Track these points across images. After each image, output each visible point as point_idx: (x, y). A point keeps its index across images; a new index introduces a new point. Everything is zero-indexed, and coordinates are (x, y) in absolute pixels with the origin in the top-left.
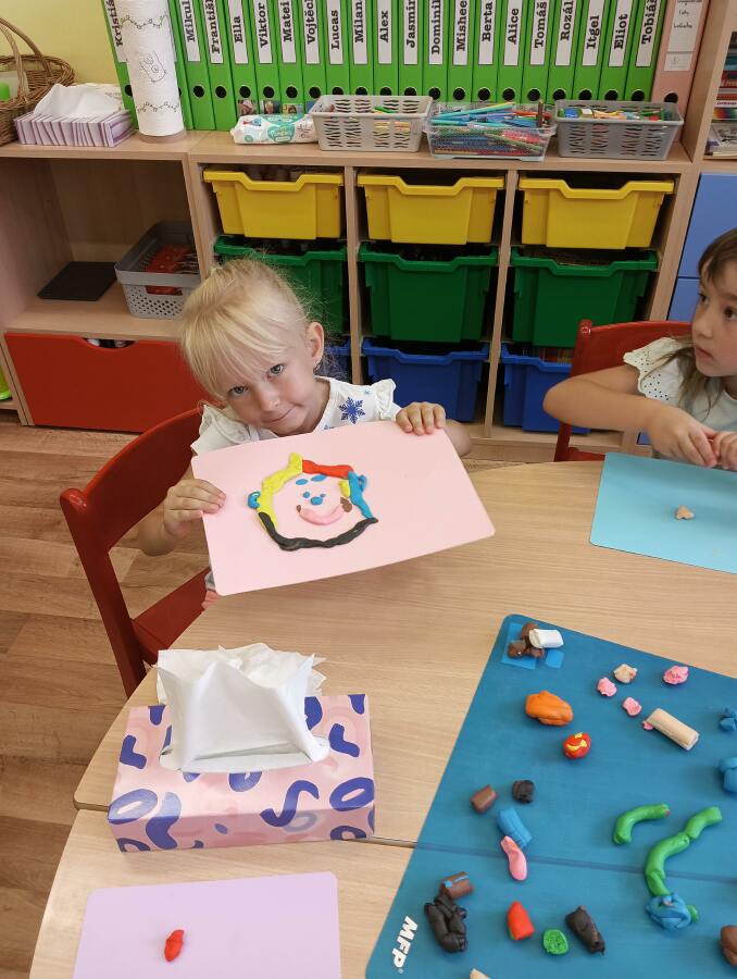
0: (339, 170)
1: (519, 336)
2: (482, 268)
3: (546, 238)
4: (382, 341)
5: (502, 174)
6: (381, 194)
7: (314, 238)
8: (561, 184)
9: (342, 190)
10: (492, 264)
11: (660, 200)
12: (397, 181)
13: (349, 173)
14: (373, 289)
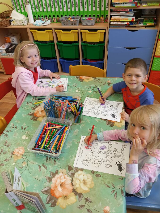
0: (51, 29)
1: (85, 57)
2: (77, 45)
3: (86, 40)
4: (63, 58)
5: (77, 29)
6: (59, 33)
7: (49, 40)
8: (87, 31)
9: (52, 32)
10: (78, 45)
11: (104, 33)
12: (61, 31)
13: (53, 30)
14: (60, 49)
